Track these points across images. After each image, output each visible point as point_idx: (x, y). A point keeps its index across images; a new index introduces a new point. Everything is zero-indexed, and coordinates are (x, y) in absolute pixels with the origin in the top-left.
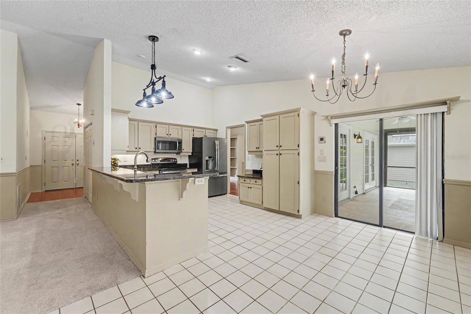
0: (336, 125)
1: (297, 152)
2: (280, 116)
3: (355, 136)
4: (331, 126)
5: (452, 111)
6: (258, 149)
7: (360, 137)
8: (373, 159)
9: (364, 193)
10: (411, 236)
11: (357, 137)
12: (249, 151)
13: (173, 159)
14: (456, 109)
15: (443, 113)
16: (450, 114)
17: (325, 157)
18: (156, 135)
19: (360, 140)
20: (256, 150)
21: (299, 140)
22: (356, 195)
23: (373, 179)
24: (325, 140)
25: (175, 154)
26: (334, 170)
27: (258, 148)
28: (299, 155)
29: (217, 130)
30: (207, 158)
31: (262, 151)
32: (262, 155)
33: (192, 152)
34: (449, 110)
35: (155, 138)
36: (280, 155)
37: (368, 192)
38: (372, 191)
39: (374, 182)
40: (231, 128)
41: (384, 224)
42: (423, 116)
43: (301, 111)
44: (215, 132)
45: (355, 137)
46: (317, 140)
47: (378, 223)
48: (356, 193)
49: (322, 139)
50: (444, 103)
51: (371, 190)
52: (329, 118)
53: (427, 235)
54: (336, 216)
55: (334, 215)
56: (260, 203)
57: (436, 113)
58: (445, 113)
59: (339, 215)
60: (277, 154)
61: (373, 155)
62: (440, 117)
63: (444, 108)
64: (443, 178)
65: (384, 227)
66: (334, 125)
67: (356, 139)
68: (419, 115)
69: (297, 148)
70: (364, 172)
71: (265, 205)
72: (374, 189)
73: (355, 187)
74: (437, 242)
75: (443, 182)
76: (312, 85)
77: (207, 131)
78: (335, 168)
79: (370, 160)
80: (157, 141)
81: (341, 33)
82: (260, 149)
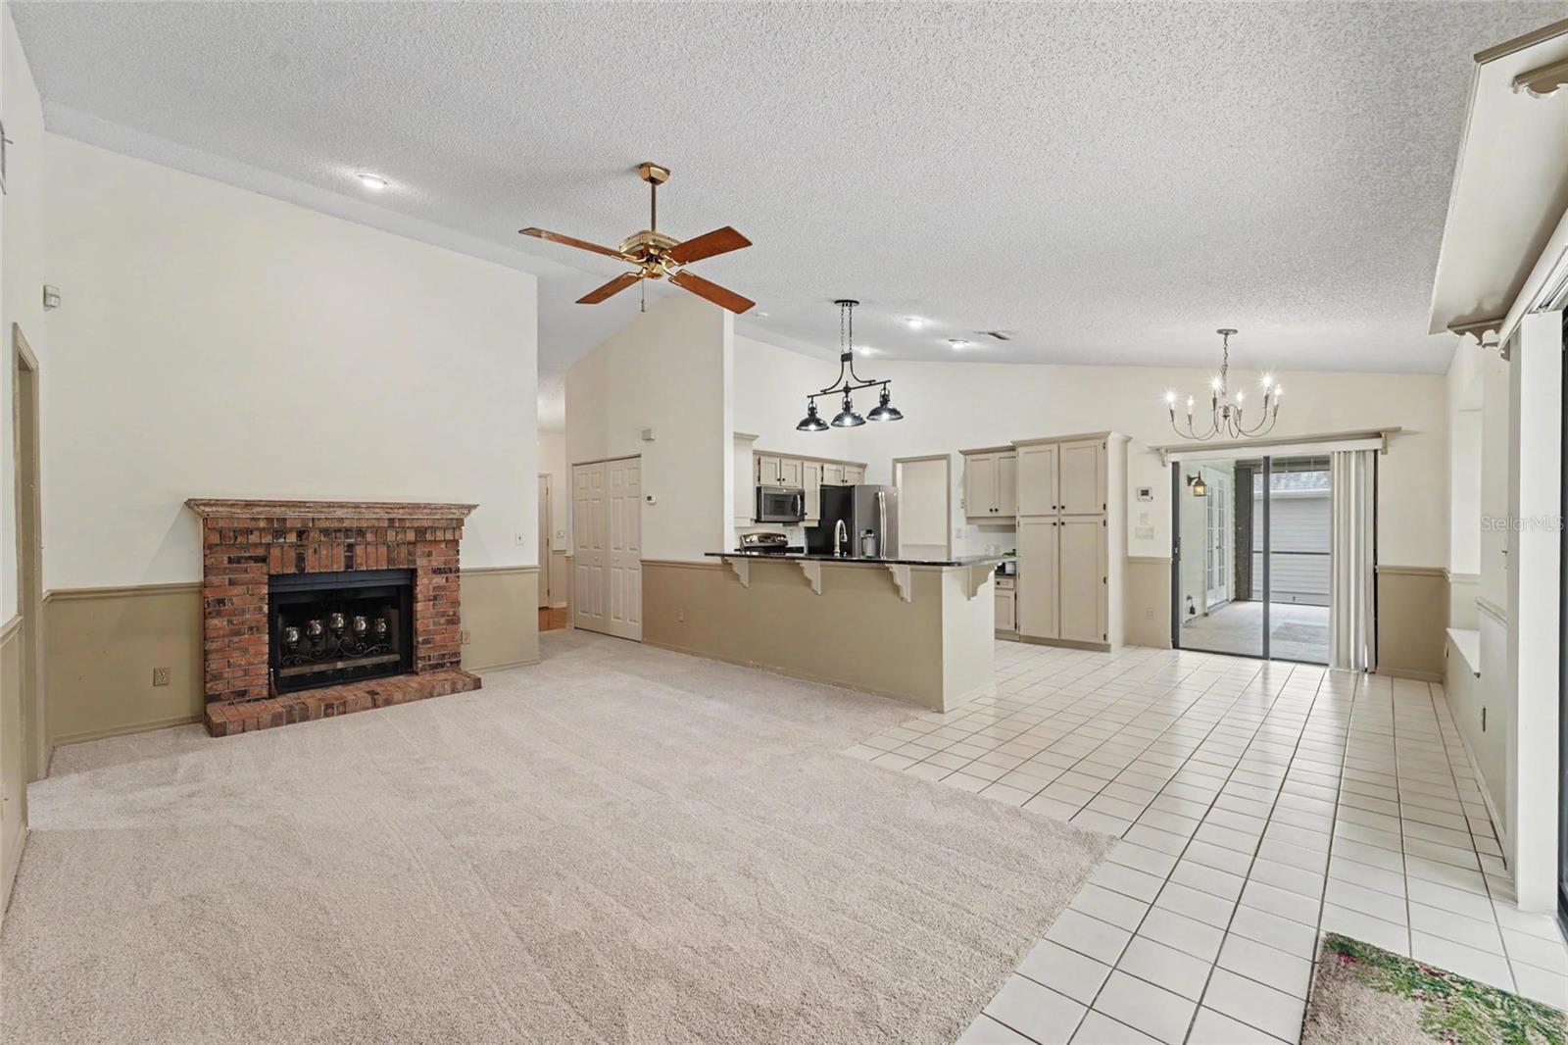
0: (1176, 465)
1: (1100, 520)
2: (1062, 445)
3: (1190, 480)
4: (1164, 465)
5: (1389, 449)
6: (994, 511)
7: (1200, 483)
8: (1221, 534)
9: (1206, 615)
10: (1321, 670)
11: (1193, 483)
12: (968, 518)
13: (780, 536)
14: (1397, 447)
15: (1376, 451)
16: (1386, 453)
17: (1152, 530)
18: (759, 480)
19: (1200, 490)
20: (989, 514)
21: (1106, 497)
22: (1192, 616)
23: (1221, 584)
24: (1151, 493)
25: (781, 525)
26: (1170, 555)
27: (996, 510)
28: (1105, 524)
29: (863, 466)
30: (862, 535)
31: (1015, 517)
32: (1015, 526)
33: (819, 518)
34: (1385, 447)
35: (759, 490)
36: (1062, 527)
37: (1212, 612)
38: (1221, 611)
39: (1224, 588)
40: (902, 462)
41: (1271, 655)
42: (1342, 454)
43: (1110, 438)
44: (860, 470)
45: (1189, 484)
46: (1132, 495)
47: (1261, 654)
48: (1192, 611)
49: (1145, 493)
50: (1377, 435)
51: (1219, 608)
52: (1163, 451)
53: (1349, 667)
54: (1176, 646)
55: (1171, 646)
56: (1012, 627)
57: (1364, 451)
58: (1379, 452)
59: (1181, 646)
60: (1055, 524)
61: (1221, 524)
62: (1370, 457)
63: (1376, 444)
64: (1376, 564)
65: (1273, 659)
66: (1170, 466)
67: (1191, 488)
68: (1336, 454)
69: (1103, 511)
70: (1204, 565)
71: (1023, 632)
72: (1224, 606)
73: (1189, 598)
74: (1366, 675)
75: (1375, 570)
76: (1171, 411)
77: (847, 469)
78: (1173, 550)
79: (1216, 535)
80: (765, 494)
81: (1220, 332)
82: (1001, 513)
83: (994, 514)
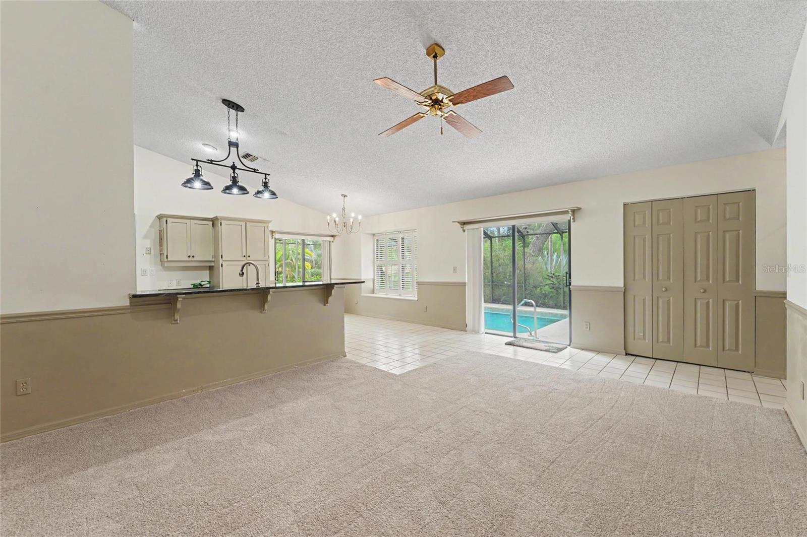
2: (247, 223)
20: (187, 259)
27: (193, 256)
50: (332, 236)
81: (342, 195)
82: (195, 259)
83: (191, 259)
